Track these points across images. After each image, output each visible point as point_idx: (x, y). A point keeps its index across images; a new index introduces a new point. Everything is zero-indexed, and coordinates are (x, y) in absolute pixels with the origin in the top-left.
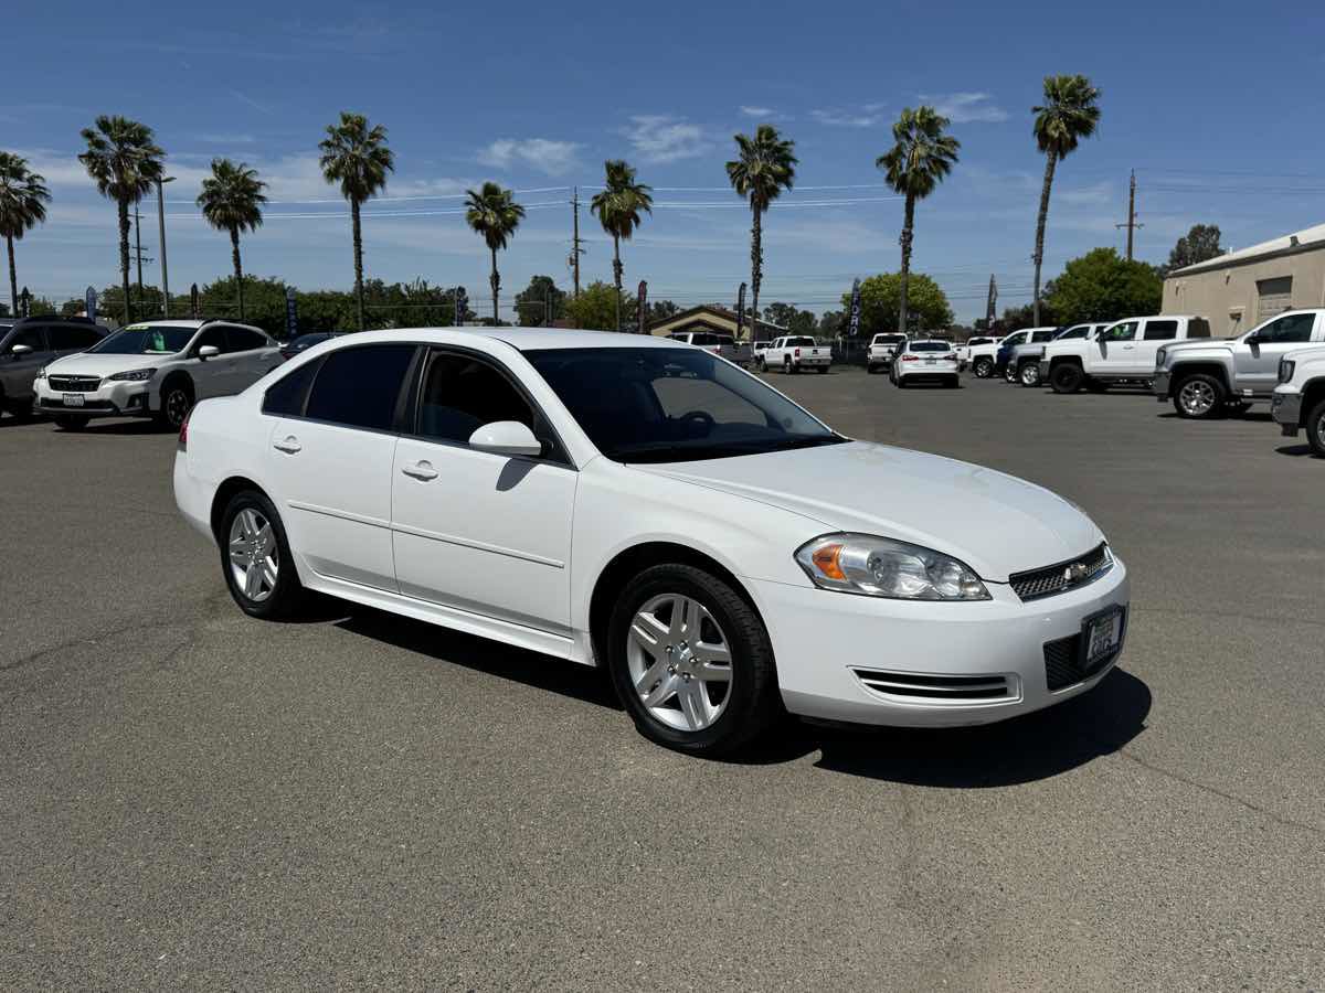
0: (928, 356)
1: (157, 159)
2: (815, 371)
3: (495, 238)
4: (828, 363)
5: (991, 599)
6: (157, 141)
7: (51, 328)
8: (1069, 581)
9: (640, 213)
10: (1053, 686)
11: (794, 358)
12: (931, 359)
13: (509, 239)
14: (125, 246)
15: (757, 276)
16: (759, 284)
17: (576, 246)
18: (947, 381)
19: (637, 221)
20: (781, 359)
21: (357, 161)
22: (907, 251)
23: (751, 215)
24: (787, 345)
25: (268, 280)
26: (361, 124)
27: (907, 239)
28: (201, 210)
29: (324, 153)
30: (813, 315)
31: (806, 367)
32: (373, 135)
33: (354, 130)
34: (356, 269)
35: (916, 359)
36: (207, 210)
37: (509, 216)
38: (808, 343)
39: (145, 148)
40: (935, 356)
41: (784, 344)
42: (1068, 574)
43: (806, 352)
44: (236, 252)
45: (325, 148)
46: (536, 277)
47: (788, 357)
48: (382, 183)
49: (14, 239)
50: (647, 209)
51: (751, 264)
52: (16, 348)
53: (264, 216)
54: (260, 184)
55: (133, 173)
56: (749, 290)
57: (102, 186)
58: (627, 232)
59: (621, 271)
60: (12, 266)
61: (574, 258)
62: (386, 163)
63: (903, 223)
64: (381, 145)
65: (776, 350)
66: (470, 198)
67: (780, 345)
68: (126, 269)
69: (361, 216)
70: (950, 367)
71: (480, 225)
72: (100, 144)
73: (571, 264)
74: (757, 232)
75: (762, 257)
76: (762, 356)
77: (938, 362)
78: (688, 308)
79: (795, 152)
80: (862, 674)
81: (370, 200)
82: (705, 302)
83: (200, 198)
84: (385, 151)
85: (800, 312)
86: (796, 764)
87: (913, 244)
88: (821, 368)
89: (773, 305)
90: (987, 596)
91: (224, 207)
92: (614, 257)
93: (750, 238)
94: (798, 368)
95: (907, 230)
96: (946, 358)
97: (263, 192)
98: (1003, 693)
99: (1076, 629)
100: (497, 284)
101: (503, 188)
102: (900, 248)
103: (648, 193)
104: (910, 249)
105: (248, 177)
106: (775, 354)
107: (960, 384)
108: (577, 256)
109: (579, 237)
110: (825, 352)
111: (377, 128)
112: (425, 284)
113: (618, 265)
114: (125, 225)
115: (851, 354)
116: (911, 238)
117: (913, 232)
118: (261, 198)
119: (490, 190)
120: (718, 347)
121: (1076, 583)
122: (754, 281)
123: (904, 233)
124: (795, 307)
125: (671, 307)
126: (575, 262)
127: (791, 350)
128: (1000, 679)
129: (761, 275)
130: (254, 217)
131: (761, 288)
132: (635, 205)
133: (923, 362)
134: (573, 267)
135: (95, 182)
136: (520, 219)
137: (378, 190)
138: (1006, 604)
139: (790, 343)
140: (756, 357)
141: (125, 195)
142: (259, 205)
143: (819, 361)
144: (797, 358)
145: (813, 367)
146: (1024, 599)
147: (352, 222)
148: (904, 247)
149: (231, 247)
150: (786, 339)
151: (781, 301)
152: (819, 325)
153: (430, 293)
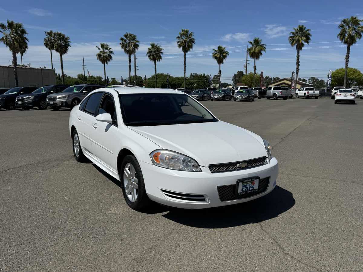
0: (345, 94)
1: (137, 43)
2: (314, 98)
3: (220, 61)
4: (318, 96)
5: (202, 171)
6: (137, 39)
7: (93, 86)
8: (237, 168)
9: (263, 52)
10: (222, 198)
11: (307, 94)
12: (346, 95)
13: (224, 61)
14: (130, 66)
15: (298, 69)
16: (298, 72)
17: (247, 62)
18: (352, 102)
19: (261, 54)
20: (303, 94)
21: (186, 42)
22: (347, 61)
23: (297, 51)
24: (305, 90)
26: (187, 32)
27: (347, 57)
28: (148, 56)
29: (178, 40)
30: (324, 81)
31: (311, 97)
32: (191, 35)
33: (185, 33)
34: (184, 71)
35: (341, 95)
36: (149, 56)
37: (224, 55)
38: (312, 89)
39: (135, 41)
40: (347, 94)
41: (304, 90)
42: (238, 166)
43: (311, 92)
44: (155, 67)
45: (178, 38)
46: (238, 71)
47: (305, 94)
48: (192, 47)
49: (106, 64)
50: (265, 51)
51: (296, 66)
52: (84, 91)
53: (162, 57)
54: (161, 49)
55: (131, 48)
56: (295, 73)
57: (125, 50)
58: (258, 57)
59: (256, 69)
60: (105, 71)
62: (193, 42)
63: (346, 53)
64: (193, 37)
65: (302, 91)
66: (214, 52)
67: (303, 90)
68: (130, 72)
69: (186, 57)
70: (352, 98)
71: (216, 58)
72: (125, 41)
73: (245, 67)
74: (298, 56)
75: (299, 64)
76: (298, 93)
77: (348, 96)
79: (310, 32)
80: (163, 191)
81: (189, 52)
82: (286, 77)
83: (148, 53)
84: (193, 39)
85: (320, 80)
87: (349, 59)
88: (316, 97)
89: (311, 78)
91: (153, 55)
92: (254, 65)
93: (296, 58)
94: (308, 97)
95: (348, 55)
96: (351, 95)
97: (162, 51)
98: (204, 200)
99: (234, 183)
100: (220, 73)
101: (223, 47)
102: (345, 60)
103: (265, 46)
104: (348, 61)
105: (159, 47)
106: (301, 93)
107: (356, 103)
108: (247, 65)
109: (248, 59)
110: (317, 92)
111: (191, 32)
112: (204, 74)
113: (255, 67)
114: (130, 61)
115: (326, 93)
116: (349, 57)
117: (350, 55)
118: (162, 53)
119: (219, 48)
120: (281, 91)
123: (346, 56)
127: (306, 92)
128: (202, 196)
129: (299, 69)
130: (160, 58)
131: (299, 73)
132: (261, 50)
133: (343, 96)
135: (123, 50)
136: (227, 55)
137: (191, 49)
138: (206, 174)
139: (306, 90)
140: (296, 93)
141: (130, 53)
142: (161, 55)
143: (315, 95)
144: (308, 94)
145: (314, 97)
146: (212, 173)
147: (184, 58)
148: (346, 60)
149: (154, 66)
150: (305, 88)
153: (206, 77)
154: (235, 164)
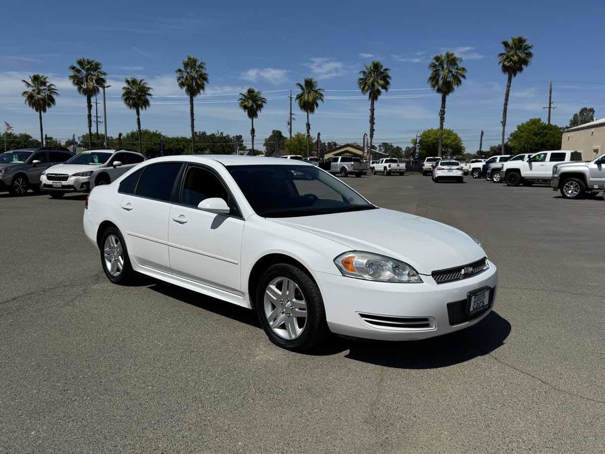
0: (449, 168)
1: (103, 77)
2: (399, 174)
3: (252, 113)
4: (404, 171)
5: (423, 282)
6: (103, 69)
7: (51, 153)
8: (463, 275)
9: (319, 102)
10: (452, 323)
11: (388, 168)
12: (450, 169)
13: (259, 113)
14: (90, 116)
15: (372, 130)
16: (373, 134)
17: (291, 116)
18: (458, 180)
19: (317, 105)
20: (382, 169)
21: (193, 78)
22: (442, 119)
23: (370, 102)
24: (385, 162)
25: (155, 131)
26: (195, 61)
27: (442, 113)
28: (123, 100)
29: (178, 75)
30: (401, 149)
31: (394, 172)
32: (200, 67)
33: (191, 63)
34: (192, 127)
35: (443, 169)
36: (126, 100)
37: (259, 103)
38: (395, 161)
39: (98, 72)
40: (452, 168)
41: (384, 161)
42: (463, 272)
43: (394, 165)
44: (139, 119)
45: (179, 72)
46: (274, 131)
47: (385, 168)
48: (203, 88)
49: (42, 113)
50: (322, 100)
51: (369, 125)
52: (35, 161)
53: (151, 103)
54: (149, 88)
55: (92, 84)
56: (369, 137)
57: (80, 89)
58: (312, 110)
59: (309, 128)
60: (41, 125)
61: (290, 122)
62: (205, 79)
63: (441, 106)
64: (204, 71)
65: (380, 164)
66: (241, 97)
67: (382, 162)
68: (90, 126)
69: (194, 103)
70: (459, 173)
71: (245, 107)
72: (78, 71)
73: (288, 124)
74: (372, 110)
75: (375, 121)
76: (374, 167)
77: (453, 171)
78: (342, 145)
79: (389, 73)
80: (363, 316)
81: (198, 96)
82: (350, 142)
83: (123, 95)
84: (205, 74)
85: (395, 147)
86: (336, 356)
87: (445, 116)
88: (401, 173)
89: (382, 144)
90: (421, 281)
91: (133, 99)
92: (307, 122)
93: (369, 113)
94: (390, 173)
95: (442, 109)
96: (458, 169)
97: (150, 92)
98: (427, 326)
99: (465, 297)
100: (254, 133)
101: (256, 91)
102: (439, 117)
103: (321, 93)
104: (444, 118)
105: (144, 85)
106: (379, 167)
107: (464, 181)
108: (291, 121)
109: (292, 113)
110: (403, 166)
111: (202, 63)
112: (222, 133)
113: (308, 125)
114: (90, 107)
115: (415, 167)
116: (444, 113)
117: (445, 110)
118: (150, 95)
119: (250, 91)
120: (352, 163)
121: (467, 276)
122: (371, 132)
123: (441, 111)
124: (393, 144)
125: (335, 144)
126: (290, 124)
127: (387, 165)
128: (426, 319)
129: (374, 130)
130: (146, 103)
131: (374, 136)
132: (317, 98)
133: (447, 171)
134: (289, 126)
135: (76, 88)
136: (264, 104)
137: (202, 91)
138: (430, 285)
139: (387, 161)
140: (371, 168)
141: (90, 93)
142: (148, 97)
143: (400, 169)
144: (390, 168)
145: (398, 172)
146: (438, 283)
147: (190, 106)
148: (441, 117)
149: (137, 117)
150: (385, 159)
151: (386, 142)
152: (403, 153)
153: (225, 137)
154: (459, 269)
